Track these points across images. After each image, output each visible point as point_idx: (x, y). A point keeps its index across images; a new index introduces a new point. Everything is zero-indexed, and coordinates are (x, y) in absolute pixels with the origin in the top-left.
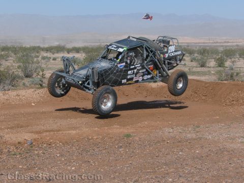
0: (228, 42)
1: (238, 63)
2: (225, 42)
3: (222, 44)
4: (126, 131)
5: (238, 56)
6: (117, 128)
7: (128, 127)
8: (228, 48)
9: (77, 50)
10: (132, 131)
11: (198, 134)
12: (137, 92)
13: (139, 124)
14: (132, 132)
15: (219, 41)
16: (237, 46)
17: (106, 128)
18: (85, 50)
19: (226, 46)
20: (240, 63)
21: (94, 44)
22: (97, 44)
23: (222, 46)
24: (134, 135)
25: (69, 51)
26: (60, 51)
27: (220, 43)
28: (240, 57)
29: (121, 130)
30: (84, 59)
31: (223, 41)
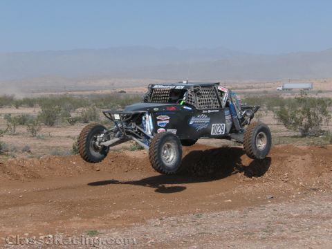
0: (252, 88)
1: (265, 118)
2: (248, 88)
3: (243, 90)
4: (90, 226)
5: (265, 108)
6: (78, 222)
7: (94, 220)
8: (252, 96)
9: (30, 103)
10: (99, 225)
11: (199, 227)
12: (114, 164)
13: (112, 215)
14: (101, 228)
15: (239, 86)
16: (265, 92)
17: (61, 222)
18: (42, 102)
19: (250, 93)
20: (268, 117)
21: (56, 93)
22: (60, 93)
23: (244, 93)
24: (102, 231)
25: (18, 104)
26: (6, 105)
27: (241, 88)
28: (269, 109)
29: (84, 225)
30: (39, 117)
31: (244, 86)
